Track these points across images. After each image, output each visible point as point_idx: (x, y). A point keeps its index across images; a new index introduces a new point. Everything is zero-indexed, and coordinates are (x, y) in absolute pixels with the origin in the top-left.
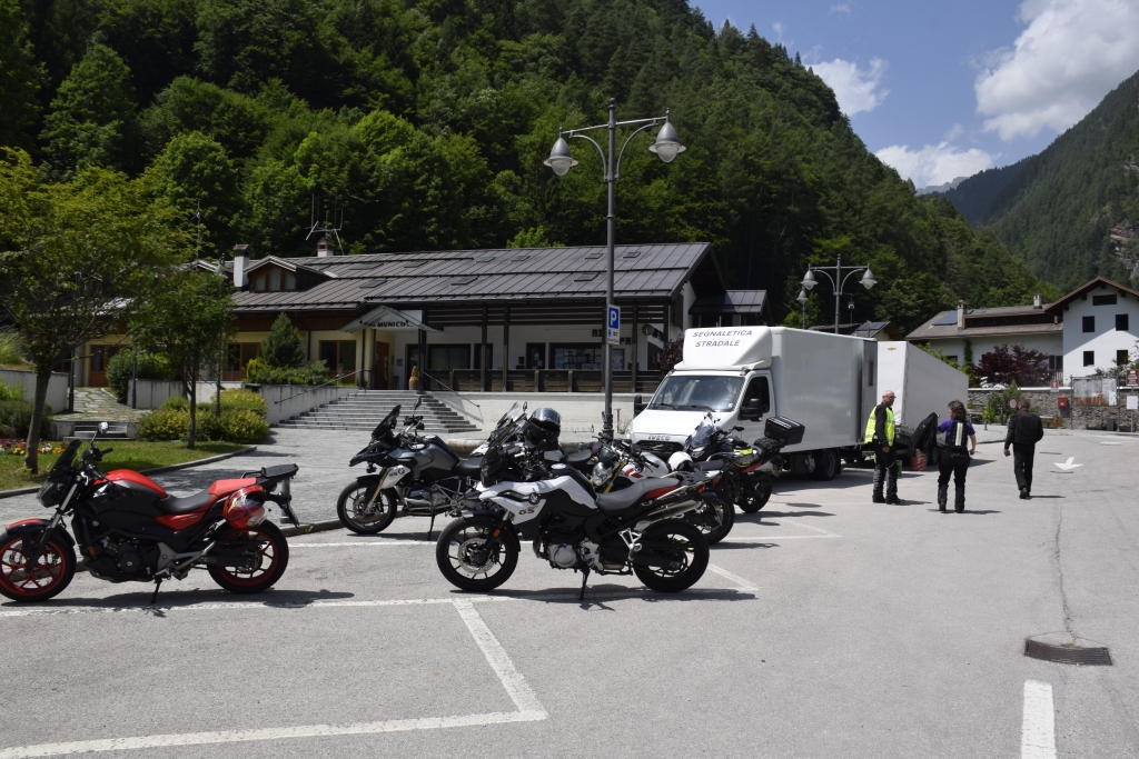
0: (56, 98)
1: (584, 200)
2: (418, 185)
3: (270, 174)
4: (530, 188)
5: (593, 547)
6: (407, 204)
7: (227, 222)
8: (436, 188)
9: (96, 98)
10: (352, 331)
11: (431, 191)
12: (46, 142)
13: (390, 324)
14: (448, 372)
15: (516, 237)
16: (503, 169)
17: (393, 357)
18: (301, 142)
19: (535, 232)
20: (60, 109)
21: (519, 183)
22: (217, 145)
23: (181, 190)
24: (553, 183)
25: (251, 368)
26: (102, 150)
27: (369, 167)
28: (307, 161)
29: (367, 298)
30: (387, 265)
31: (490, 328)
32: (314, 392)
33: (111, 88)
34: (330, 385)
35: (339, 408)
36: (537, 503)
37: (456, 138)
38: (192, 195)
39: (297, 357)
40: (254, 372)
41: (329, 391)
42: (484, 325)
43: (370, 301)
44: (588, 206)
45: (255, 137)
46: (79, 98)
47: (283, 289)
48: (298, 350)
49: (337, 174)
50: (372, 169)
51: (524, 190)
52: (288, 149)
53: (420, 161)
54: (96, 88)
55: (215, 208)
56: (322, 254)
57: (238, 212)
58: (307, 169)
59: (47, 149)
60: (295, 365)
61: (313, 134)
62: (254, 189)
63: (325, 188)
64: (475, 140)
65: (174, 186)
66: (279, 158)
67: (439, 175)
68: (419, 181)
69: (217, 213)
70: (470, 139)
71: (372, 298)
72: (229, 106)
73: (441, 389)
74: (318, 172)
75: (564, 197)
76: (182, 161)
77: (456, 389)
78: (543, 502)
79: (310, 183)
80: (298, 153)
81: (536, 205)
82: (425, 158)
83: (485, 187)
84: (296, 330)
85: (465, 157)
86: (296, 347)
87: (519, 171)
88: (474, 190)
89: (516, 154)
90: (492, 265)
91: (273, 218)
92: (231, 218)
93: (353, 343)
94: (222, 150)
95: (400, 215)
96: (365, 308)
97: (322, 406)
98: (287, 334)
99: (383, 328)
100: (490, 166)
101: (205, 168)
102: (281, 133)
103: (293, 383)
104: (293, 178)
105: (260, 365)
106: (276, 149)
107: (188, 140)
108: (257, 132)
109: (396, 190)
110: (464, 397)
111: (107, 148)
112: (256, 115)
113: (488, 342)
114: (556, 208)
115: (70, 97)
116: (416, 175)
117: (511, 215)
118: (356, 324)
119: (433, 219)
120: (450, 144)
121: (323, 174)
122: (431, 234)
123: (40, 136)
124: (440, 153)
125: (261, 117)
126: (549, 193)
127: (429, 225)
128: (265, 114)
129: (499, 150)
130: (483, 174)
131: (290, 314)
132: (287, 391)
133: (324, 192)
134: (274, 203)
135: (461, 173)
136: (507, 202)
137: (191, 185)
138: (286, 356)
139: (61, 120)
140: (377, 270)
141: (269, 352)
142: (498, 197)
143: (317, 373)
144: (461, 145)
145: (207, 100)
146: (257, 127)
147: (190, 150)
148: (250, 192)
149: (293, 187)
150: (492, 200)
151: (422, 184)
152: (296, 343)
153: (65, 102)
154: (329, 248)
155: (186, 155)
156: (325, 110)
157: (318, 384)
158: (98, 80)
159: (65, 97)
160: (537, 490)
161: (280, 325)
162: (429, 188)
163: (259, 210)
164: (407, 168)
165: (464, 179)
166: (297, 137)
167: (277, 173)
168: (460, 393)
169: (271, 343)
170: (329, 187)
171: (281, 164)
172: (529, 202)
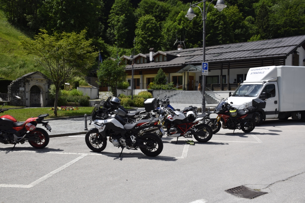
0: (111, 10)
1: (278, 23)
2: (216, 24)
3: (169, 25)
4: (258, 21)
5: (124, 140)
6: (212, 31)
7: (156, 41)
8: (222, 25)
9: (121, 8)
10: (181, 73)
11: (220, 26)
12: (109, 23)
13: (193, 70)
14: (210, 85)
15: (250, 39)
16: (248, 16)
17: (195, 80)
18: (178, 14)
19: (257, 36)
20: (112, 13)
21: (254, 20)
22: (153, 18)
23: (143, 33)
24: (267, 18)
25: (151, 85)
26: (121, 23)
27: (199, 20)
28: (180, 20)
29: (186, 62)
30: (196, 52)
31: (223, 70)
32: (169, 92)
33: (125, 4)
34: (174, 89)
35: (176, 96)
36: (103, 126)
37: (231, 7)
38: (146, 34)
39: (164, 81)
40: (151, 86)
41: (174, 91)
42: (221, 69)
43: (187, 63)
44: (280, 25)
45: (166, 15)
46: (117, 9)
47: (163, 61)
48: (165, 79)
49: (189, 23)
50: (201, 21)
51: (256, 22)
52: (175, 17)
53: (216, 16)
54: (121, 5)
55: (153, 37)
56: (179, 49)
57: (160, 38)
58: (180, 23)
59: (109, 25)
60: (164, 84)
61: (182, 11)
62: (164, 31)
63: (185, 28)
64: (237, 7)
65: (141, 32)
66: (172, 20)
67: (223, 20)
68: (216, 23)
69: (153, 39)
70: (236, 7)
71: (187, 62)
72: (158, 6)
73: (208, 90)
74: (183, 23)
75: (271, 23)
76: (143, 24)
77: (213, 90)
78: (105, 126)
79: (181, 27)
80: (178, 18)
81: (260, 27)
82: (218, 15)
83: (241, 22)
84: (164, 73)
85: (234, 13)
86: (164, 78)
87: (254, 16)
88: (237, 24)
89: (254, 10)
90: (229, 49)
91: (170, 39)
92: (157, 40)
93: (182, 77)
94: (155, 20)
95: (209, 35)
96: (184, 65)
97: (171, 96)
98: (161, 74)
99: (190, 71)
100: (243, 15)
101: (149, 26)
102: (173, 12)
103: (163, 89)
104: (176, 26)
105: (153, 84)
106: (171, 17)
107: (145, 18)
108: (167, 13)
109: (208, 27)
110: (215, 93)
111: (122, 23)
112: (166, 8)
113: (223, 74)
114: (267, 27)
115: (115, 9)
116: (215, 21)
117: (250, 31)
118: (181, 70)
119: (221, 35)
120: (229, 9)
121: (185, 24)
122: (220, 40)
123: (108, 21)
124: (223, 13)
125: (168, 8)
126: (265, 22)
127: (219, 37)
128: (169, 7)
129: (247, 9)
130: (240, 18)
131: (163, 68)
132: (161, 92)
133: (185, 30)
134: (170, 34)
135: (232, 19)
136: (249, 27)
137: (146, 31)
138: (161, 81)
139: (113, 16)
140: (193, 53)
141: (156, 80)
142: (246, 26)
143: (170, 86)
144: (233, 9)
145: (152, 5)
146: (167, 11)
147: (145, 20)
148: (164, 32)
149: (176, 29)
150: (243, 27)
151: (217, 24)
152: (165, 77)
153: (113, 10)
154: (181, 47)
155: (144, 22)
156: (188, 3)
157: (170, 89)
158: (122, 3)
159: (113, 9)
160: (103, 122)
161: (159, 72)
162: (219, 25)
163: (166, 37)
164: (212, 19)
165: (233, 21)
166: (177, 13)
167: (171, 25)
168: (214, 91)
169: (157, 77)
170: (187, 27)
171: (172, 22)
172: (258, 26)
